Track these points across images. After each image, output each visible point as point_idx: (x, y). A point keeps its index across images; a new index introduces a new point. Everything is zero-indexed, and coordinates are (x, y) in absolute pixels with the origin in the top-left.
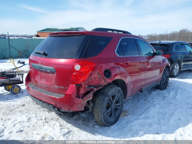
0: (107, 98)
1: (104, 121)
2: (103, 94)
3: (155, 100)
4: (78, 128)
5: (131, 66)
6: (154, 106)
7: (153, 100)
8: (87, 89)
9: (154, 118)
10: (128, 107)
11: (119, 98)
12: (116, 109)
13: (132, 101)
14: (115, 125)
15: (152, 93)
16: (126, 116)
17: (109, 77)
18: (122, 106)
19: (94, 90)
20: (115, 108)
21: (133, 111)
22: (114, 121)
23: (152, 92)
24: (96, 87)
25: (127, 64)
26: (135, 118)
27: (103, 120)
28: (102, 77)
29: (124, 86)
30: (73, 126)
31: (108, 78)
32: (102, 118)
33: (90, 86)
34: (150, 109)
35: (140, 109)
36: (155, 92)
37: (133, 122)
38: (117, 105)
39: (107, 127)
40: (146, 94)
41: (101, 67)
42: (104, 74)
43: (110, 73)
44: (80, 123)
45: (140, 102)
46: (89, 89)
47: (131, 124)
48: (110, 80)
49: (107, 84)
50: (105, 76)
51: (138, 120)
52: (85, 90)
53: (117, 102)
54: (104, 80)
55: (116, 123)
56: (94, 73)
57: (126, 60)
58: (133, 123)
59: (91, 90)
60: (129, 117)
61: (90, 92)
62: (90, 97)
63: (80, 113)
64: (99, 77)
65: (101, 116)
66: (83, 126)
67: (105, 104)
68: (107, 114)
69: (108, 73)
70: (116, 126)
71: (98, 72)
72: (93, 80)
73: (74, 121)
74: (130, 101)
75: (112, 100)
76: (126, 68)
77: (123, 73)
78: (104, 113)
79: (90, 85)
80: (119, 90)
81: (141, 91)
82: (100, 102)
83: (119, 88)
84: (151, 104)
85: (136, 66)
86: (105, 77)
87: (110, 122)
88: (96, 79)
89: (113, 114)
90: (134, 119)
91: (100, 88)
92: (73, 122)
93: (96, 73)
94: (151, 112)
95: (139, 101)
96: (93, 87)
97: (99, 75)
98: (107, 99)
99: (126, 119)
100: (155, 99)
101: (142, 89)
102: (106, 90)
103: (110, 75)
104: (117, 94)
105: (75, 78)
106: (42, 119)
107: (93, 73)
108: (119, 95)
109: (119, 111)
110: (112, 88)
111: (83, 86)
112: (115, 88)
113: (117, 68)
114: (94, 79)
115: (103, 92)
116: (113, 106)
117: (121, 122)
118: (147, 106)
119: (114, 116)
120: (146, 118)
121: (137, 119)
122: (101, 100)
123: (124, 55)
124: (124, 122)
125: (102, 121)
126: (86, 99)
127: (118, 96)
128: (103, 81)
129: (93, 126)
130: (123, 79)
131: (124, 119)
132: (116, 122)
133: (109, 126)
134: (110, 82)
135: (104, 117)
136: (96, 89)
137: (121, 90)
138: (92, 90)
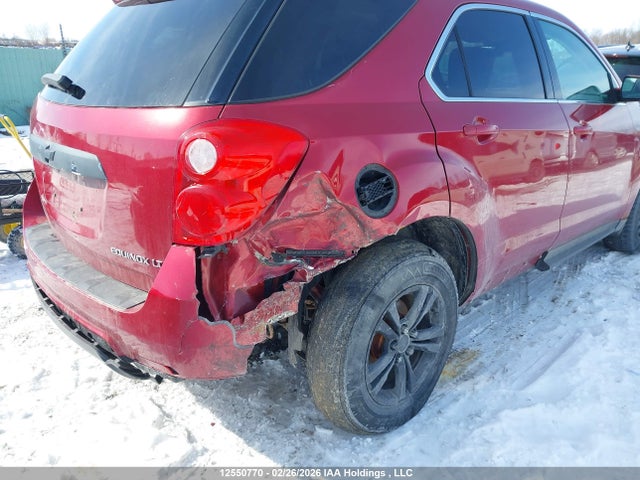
0: (370, 309)
1: (353, 418)
2: (354, 291)
3: (597, 303)
4: (240, 432)
5: (503, 147)
6: (595, 335)
7: (591, 301)
8: (268, 267)
9: (598, 398)
10: (475, 332)
11: (435, 304)
12: (417, 356)
13: (498, 301)
14: (409, 429)
15: (584, 270)
16: (465, 379)
17: (387, 208)
18: (449, 336)
19: (303, 274)
20: (411, 352)
21: (499, 353)
22: (408, 408)
23: (582, 264)
24: (313, 260)
25: (484, 138)
26: (504, 391)
27: (350, 412)
28: (347, 208)
29: (461, 247)
30: (218, 422)
31: (380, 213)
32: (343, 404)
33: (282, 253)
34: (576, 348)
35: (532, 344)
36: (600, 264)
37: (495, 416)
38: (427, 335)
39: (369, 440)
40: (556, 272)
41: (339, 161)
42: (359, 192)
43: (389, 185)
44: (253, 404)
45: (533, 308)
46: (276, 270)
47: (486, 428)
48: (390, 225)
49: (371, 241)
50: (363, 203)
51: (522, 407)
52: (256, 274)
53: (424, 324)
54: (359, 222)
55: (415, 418)
56: (301, 189)
57: (481, 120)
58: (497, 426)
59: (290, 275)
60: (477, 387)
61: (285, 286)
62: (286, 305)
63: (262, 355)
64: (331, 207)
65: (340, 396)
66: (263, 426)
67: (364, 340)
68: (374, 384)
69: (376, 189)
70: (416, 432)
71: (325, 181)
72: (300, 221)
73: (230, 397)
74: (485, 303)
75: (396, 317)
76: (476, 159)
77: (464, 184)
78: (354, 383)
79: (284, 250)
80: (438, 268)
81: (540, 264)
82: (337, 328)
83: (439, 260)
84: (581, 323)
85: (521, 148)
86: (359, 211)
87: (389, 416)
88: (316, 218)
89: (401, 381)
90: (504, 396)
91: (337, 262)
92: (226, 400)
93: (314, 187)
94: (582, 364)
95: (526, 305)
96: (298, 257)
97: (331, 197)
98: (371, 315)
99: (462, 400)
100: (600, 297)
101: (545, 254)
102: (369, 270)
103: (388, 198)
104: (425, 289)
105: (190, 212)
106: (94, 380)
107: (292, 187)
108: (437, 293)
109: (430, 364)
110: (399, 259)
111: (244, 254)
112: (415, 260)
113: (433, 161)
114: (301, 216)
115: (352, 280)
116: (404, 344)
117: (440, 412)
118: (560, 330)
119: (408, 387)
120: (560, 397)
121: (514, 404)
122: (341, 318)
123: (471, 96)
124: (452, 411)
125: (347, 415)
126: (265, 317)
127: (429, 296)
128: (352, 227)
129: (309, 427)
130: (461, 214)
131: (456, 400)
132: (413, 412)
133: (382, 433)
134: (386, 234)
135: (356, 399)
136: (311, 272)
137: (448, 268)
138: (292, 273)
